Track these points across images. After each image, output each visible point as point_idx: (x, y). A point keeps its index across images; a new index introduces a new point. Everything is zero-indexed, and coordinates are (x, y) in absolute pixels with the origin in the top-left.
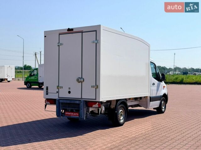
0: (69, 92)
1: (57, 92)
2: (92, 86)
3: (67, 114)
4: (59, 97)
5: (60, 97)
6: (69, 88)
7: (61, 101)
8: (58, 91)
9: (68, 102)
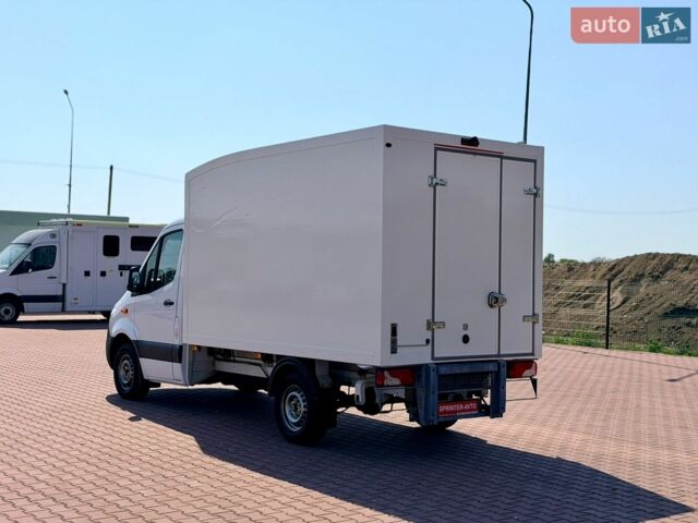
0: (466, 339)
1: (428, 341)
2: (524, 317)
3: (445, 412)
4: (433, 358)
5: (436, 355)
6: (466, 327)
7: (444, 371)
8: (430, 338)
9: (465, 370)
